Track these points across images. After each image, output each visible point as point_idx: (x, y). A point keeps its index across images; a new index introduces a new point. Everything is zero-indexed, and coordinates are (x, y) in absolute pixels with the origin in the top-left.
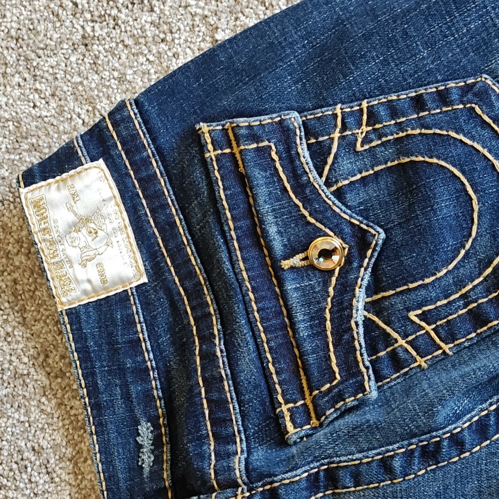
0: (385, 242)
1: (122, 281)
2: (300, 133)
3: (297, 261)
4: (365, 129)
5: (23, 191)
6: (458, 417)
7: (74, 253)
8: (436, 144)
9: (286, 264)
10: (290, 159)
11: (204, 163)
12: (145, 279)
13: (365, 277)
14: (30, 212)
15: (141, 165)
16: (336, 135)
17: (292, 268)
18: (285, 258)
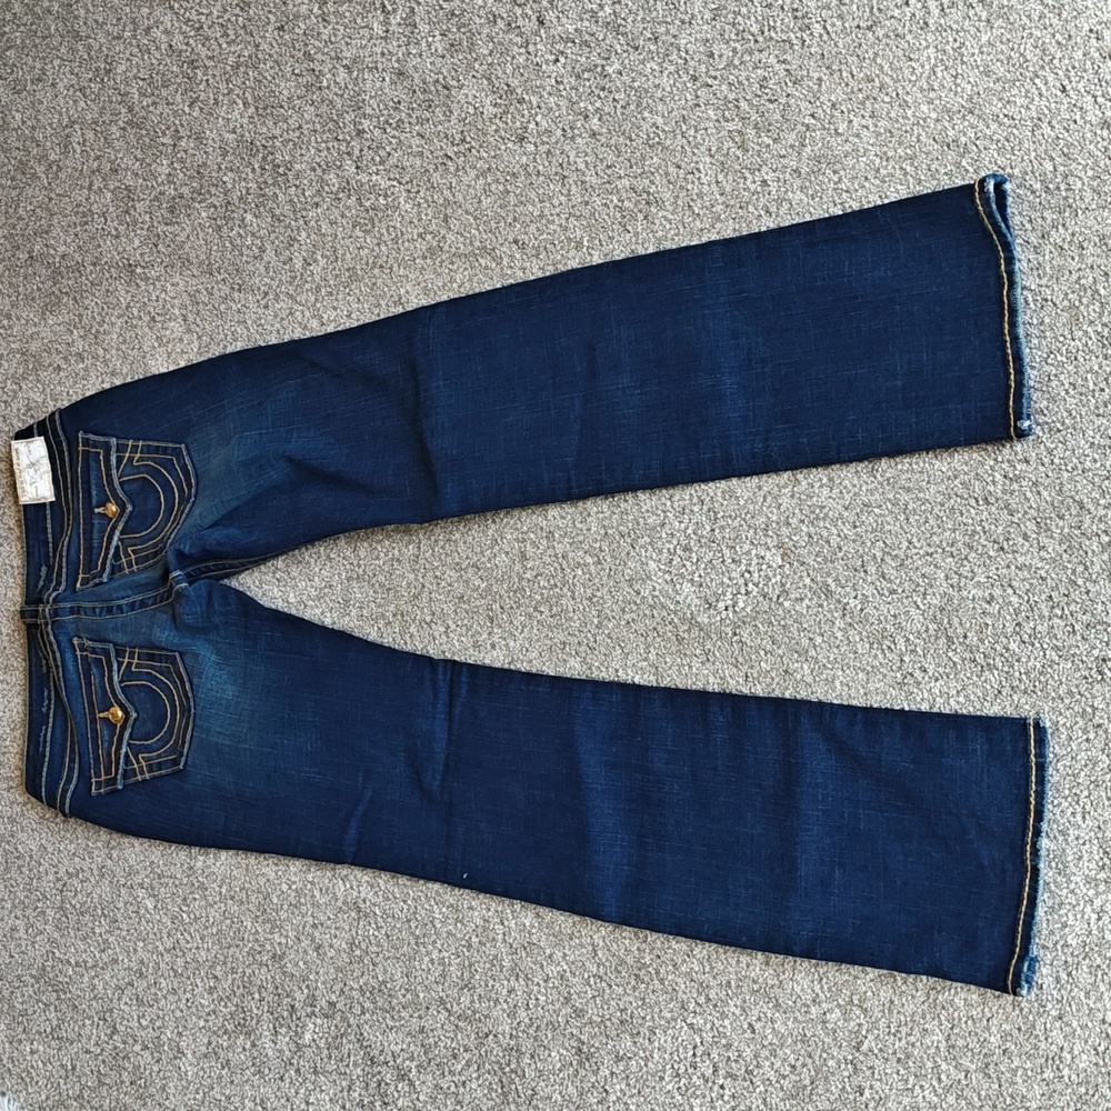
0: (131, 513)
1: (44, 498)
2: (114, 449)
3: (100, 510)
4: (139, 455)
5: (13, 442)
6: (123, 598)
7: (28, 478)
8: (156, 474)
9: (97, 510)
10: (107, 460)
11: (78, 451)
12: (54, 499)
13: (120, 528)
14: (14, 453)
15: (59, 444)
16: (127, 455)
17: (99, 513)
18: (98, 507)
